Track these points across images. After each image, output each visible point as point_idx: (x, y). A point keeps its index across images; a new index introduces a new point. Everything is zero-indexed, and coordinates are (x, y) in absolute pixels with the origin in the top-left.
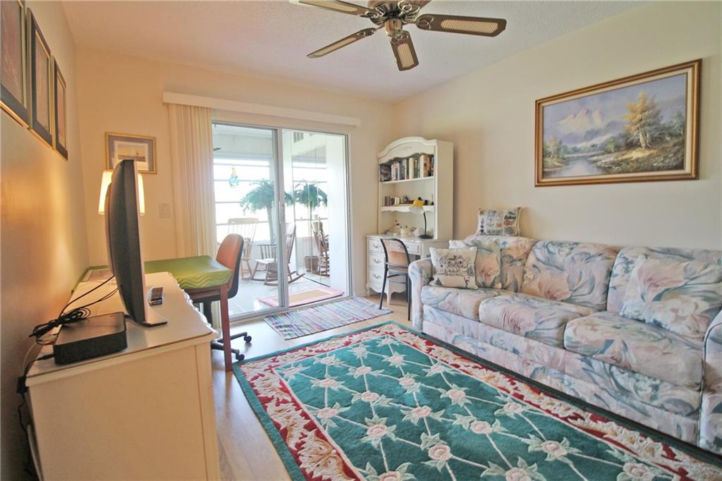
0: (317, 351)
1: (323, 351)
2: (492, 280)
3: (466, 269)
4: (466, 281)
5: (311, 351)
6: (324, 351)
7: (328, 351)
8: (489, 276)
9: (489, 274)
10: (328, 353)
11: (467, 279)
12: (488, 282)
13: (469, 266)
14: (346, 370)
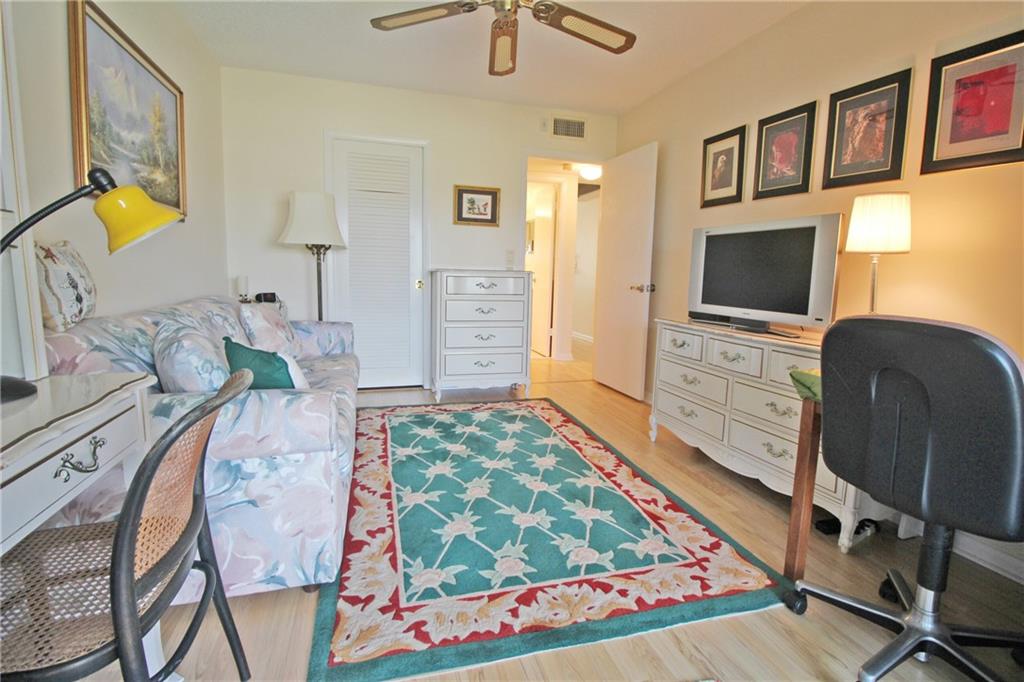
0: (607, 588)
1: (595, 585)
5: (623, 593)
6: (589, 582)
7: (580, 583)
10: (582, 576)
14: (555, 527)
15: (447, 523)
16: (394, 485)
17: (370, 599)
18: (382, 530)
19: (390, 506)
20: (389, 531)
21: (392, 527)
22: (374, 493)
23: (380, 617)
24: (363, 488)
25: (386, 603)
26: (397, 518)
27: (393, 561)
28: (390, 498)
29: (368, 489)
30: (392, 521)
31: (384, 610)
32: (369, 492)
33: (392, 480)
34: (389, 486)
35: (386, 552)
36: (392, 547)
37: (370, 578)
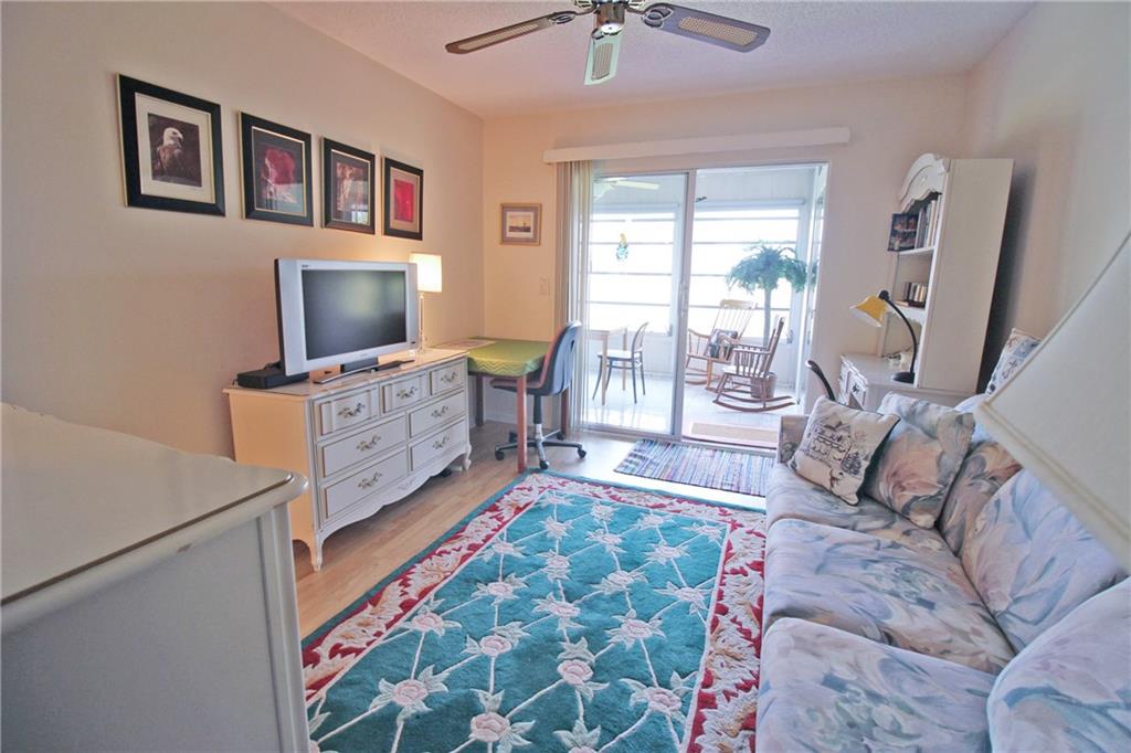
2: (905, 501)
3: (842, 456)
4: (833, 479)
8: (904, 489)
9: (904, 484)
11: (836, 474)
12: (897, 501)
13: (853, 451)
15: (675, 560)
16: (708, 624)
17: (750, 532)
18: (734, 572)
19: (721, 596)
20: (728, 569)
21: (724, 573)
22: (734, 621)
23: (744, 524)
24: (747, 634)
25: (739, 529)
26: (717, 579)
27: (729, 547)
28: (718, 605)
29: (740, 630)
30: (723, 578)
31: (741, 526)
32: (740, 624)
33: (708, 633)
34: (715, 623)
35: (733, 554)
36: (728, 556)
37: (747, 543)
